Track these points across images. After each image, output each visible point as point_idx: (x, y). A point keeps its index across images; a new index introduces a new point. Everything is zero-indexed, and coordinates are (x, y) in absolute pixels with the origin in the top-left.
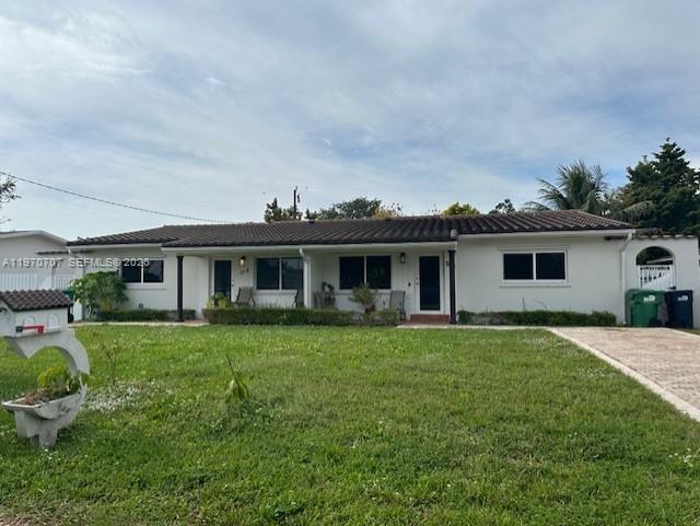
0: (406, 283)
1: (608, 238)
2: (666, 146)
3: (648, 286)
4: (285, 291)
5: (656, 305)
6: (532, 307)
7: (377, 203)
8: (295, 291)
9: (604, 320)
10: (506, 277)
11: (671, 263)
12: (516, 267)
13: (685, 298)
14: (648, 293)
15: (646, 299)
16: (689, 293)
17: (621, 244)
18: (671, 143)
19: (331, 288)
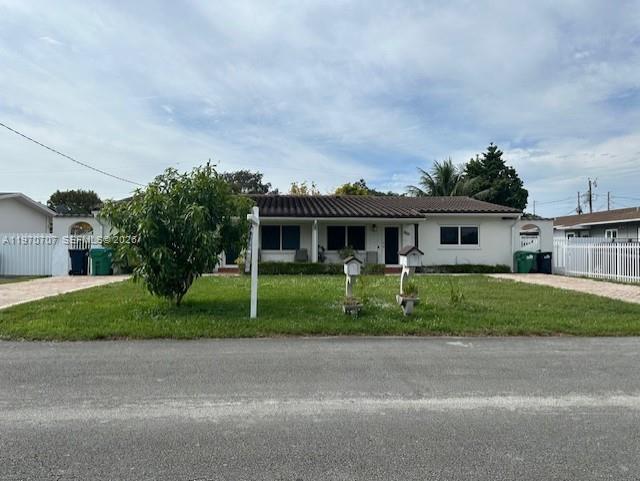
0: (375, 246)
1: (504, 218)
2: (490, 149)
3: (526, 249)
4: (285, 251)
5: (532, 261)
6: (462, 261)
8: (294, 251)
9: (504, 270)
10: (442, 243)
11: (536, 234)
12: (448, 237)
13: (548, 257)
14: (529, 254)
15: (528, 258)
16: (550, 254)
17: (513, 222)
18: (493, 146)
19: (323, 250)
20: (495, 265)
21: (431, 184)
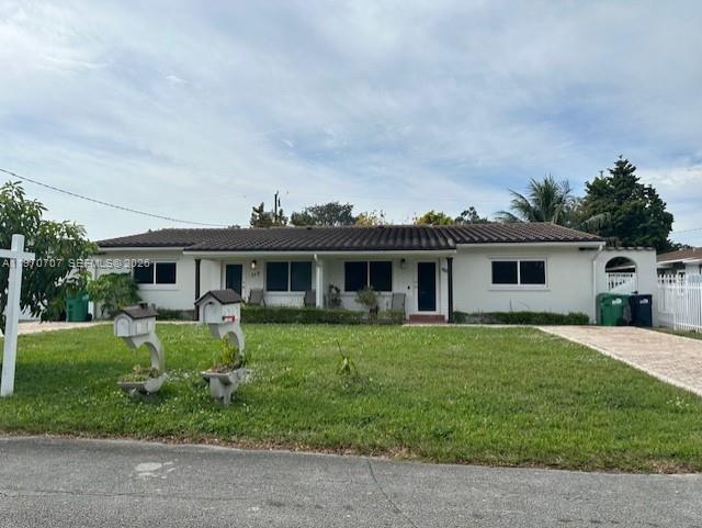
0: (405, 286)
1: (582, 249)
2: (619, 163)
3: (616, 291)
4: (294, 293)
5: (622, 307)
6: (518, 308)
7: (349, 208)
8: (304, 293)
9: (579, 320)
10: (494, 282)
11: (633, 270)
12: (503, 274)
13: (646, 301)
14: (615, 297)
15: (614, 302)
16: (649, 297)
17: (592, 254)
18: (623, 160)
19: (338, 291)
20: (566, 313)
21: (525, 208)
